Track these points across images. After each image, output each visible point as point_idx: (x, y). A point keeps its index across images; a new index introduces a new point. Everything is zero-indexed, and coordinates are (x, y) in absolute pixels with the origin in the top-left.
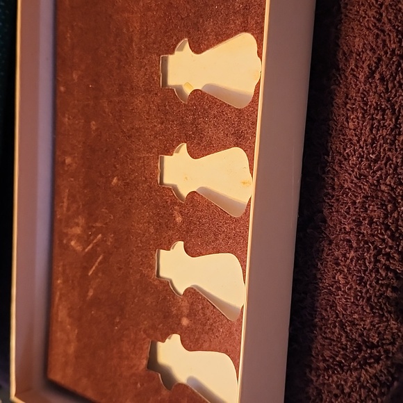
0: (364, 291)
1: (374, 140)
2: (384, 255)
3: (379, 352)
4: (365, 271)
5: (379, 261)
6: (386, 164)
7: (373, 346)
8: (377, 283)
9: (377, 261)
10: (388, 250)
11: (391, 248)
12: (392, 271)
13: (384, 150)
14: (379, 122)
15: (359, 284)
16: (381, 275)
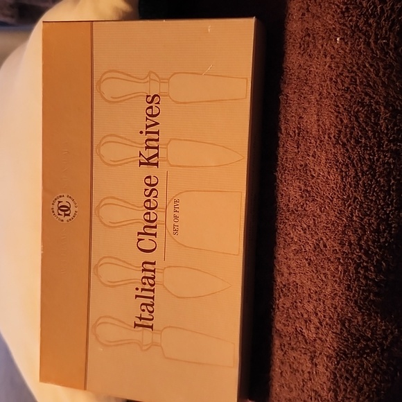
0: (351, 295)
1: (345, 186)
2: (362, 268)
3: (374, 344)
4: (350, 280)
5: (360, 273)
6: (354, 202)
7: (368, 340)
8: (360, 289)
9: (358, 272)
10: (365, 264)
11: (367, 262)
12: (371, 280)
13: (352, 192)
14: (346, 173)
15: (348, 290)
16: (362, 283)
